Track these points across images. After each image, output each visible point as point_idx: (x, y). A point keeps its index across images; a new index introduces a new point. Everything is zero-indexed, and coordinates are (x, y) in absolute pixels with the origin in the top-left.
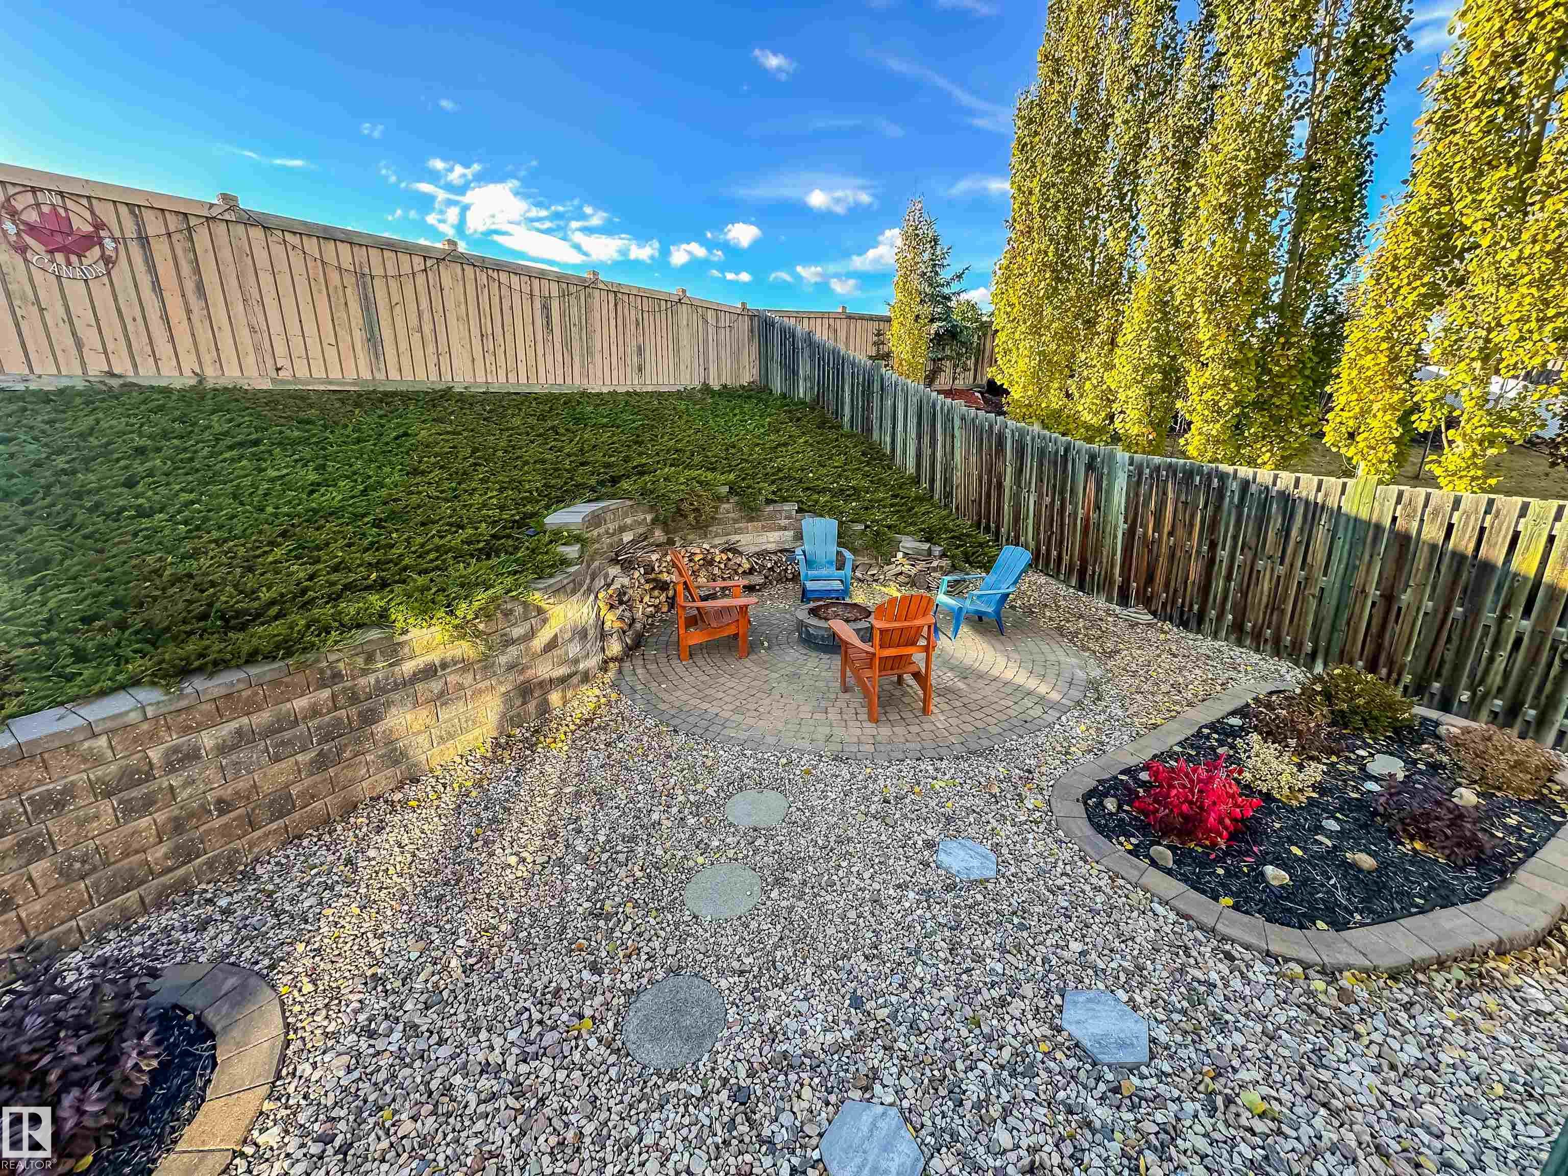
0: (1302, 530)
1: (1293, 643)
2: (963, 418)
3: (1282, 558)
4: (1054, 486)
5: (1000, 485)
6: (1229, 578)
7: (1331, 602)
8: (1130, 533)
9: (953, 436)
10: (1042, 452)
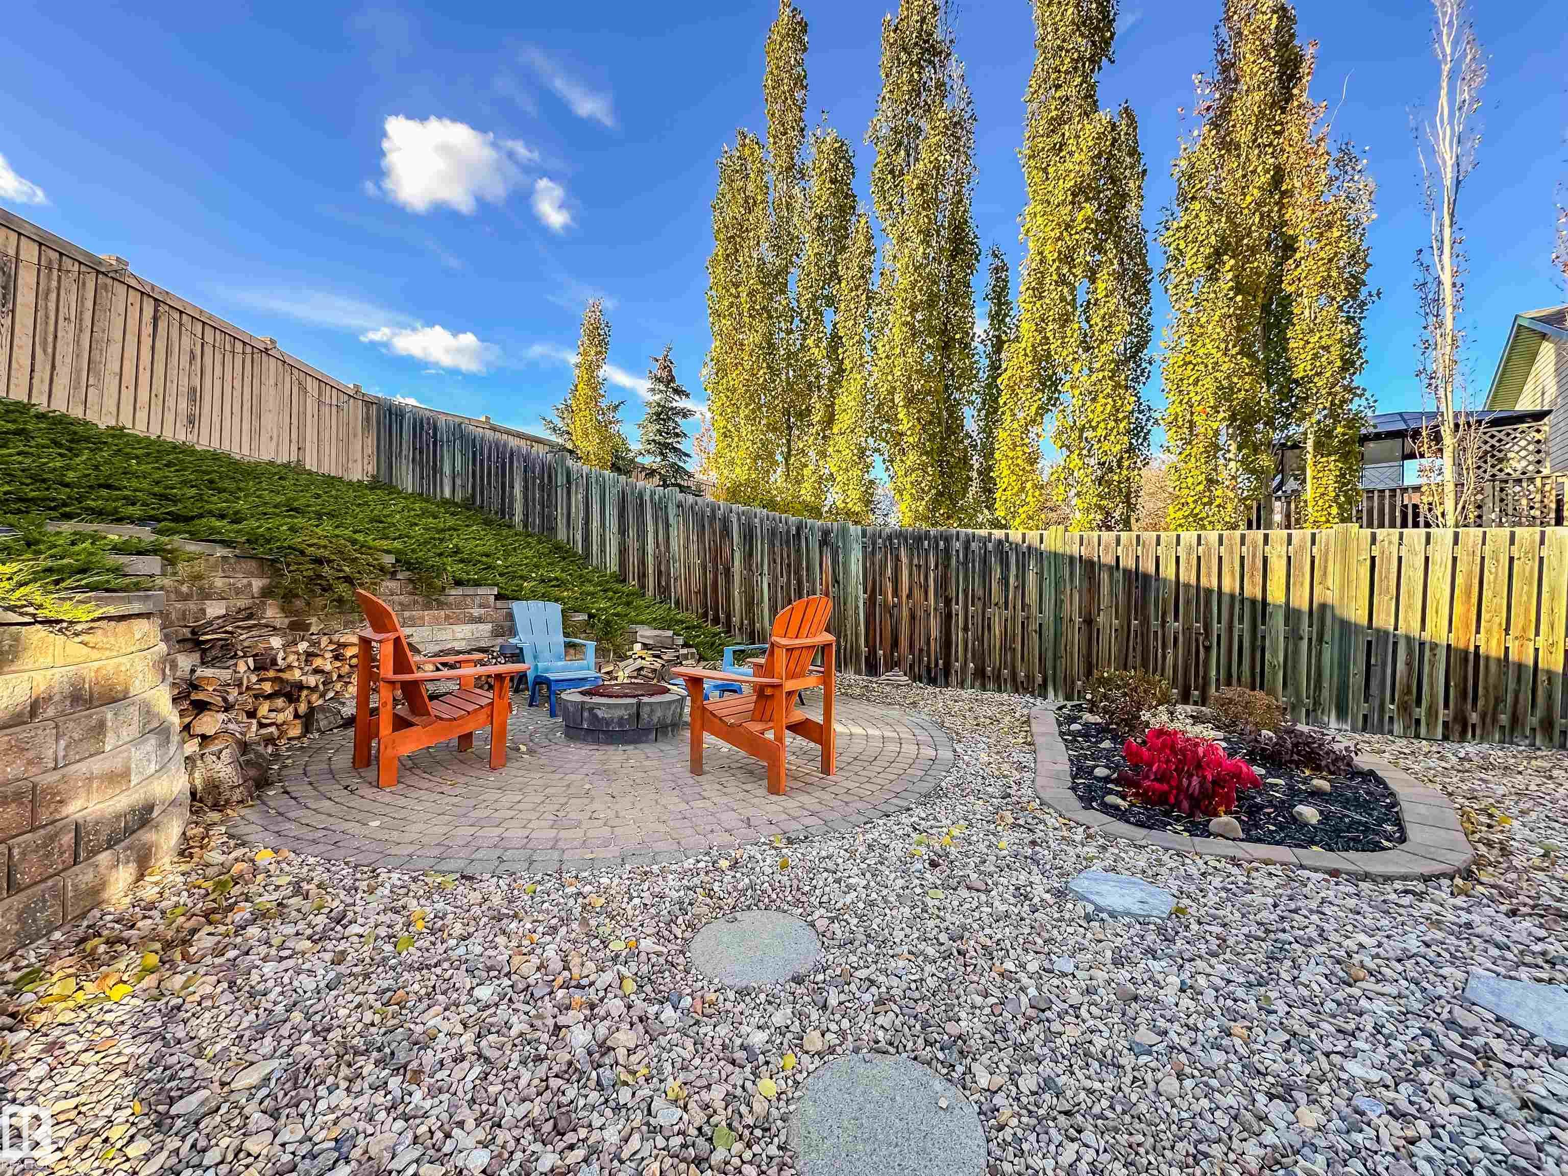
0: (1017, 576)
1: (1027, 676)
2: (679, 505)
3: (1006, 603)
4: (789, 565)
5: (728, 571)
6: (966, 629)
7: (1049, 633)
8: (871, 602)
9: (667, 526)
10: (773, 533)
